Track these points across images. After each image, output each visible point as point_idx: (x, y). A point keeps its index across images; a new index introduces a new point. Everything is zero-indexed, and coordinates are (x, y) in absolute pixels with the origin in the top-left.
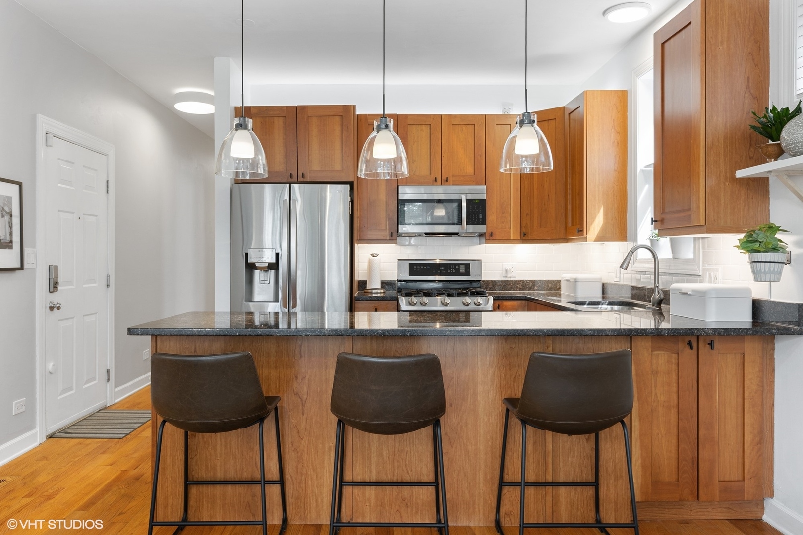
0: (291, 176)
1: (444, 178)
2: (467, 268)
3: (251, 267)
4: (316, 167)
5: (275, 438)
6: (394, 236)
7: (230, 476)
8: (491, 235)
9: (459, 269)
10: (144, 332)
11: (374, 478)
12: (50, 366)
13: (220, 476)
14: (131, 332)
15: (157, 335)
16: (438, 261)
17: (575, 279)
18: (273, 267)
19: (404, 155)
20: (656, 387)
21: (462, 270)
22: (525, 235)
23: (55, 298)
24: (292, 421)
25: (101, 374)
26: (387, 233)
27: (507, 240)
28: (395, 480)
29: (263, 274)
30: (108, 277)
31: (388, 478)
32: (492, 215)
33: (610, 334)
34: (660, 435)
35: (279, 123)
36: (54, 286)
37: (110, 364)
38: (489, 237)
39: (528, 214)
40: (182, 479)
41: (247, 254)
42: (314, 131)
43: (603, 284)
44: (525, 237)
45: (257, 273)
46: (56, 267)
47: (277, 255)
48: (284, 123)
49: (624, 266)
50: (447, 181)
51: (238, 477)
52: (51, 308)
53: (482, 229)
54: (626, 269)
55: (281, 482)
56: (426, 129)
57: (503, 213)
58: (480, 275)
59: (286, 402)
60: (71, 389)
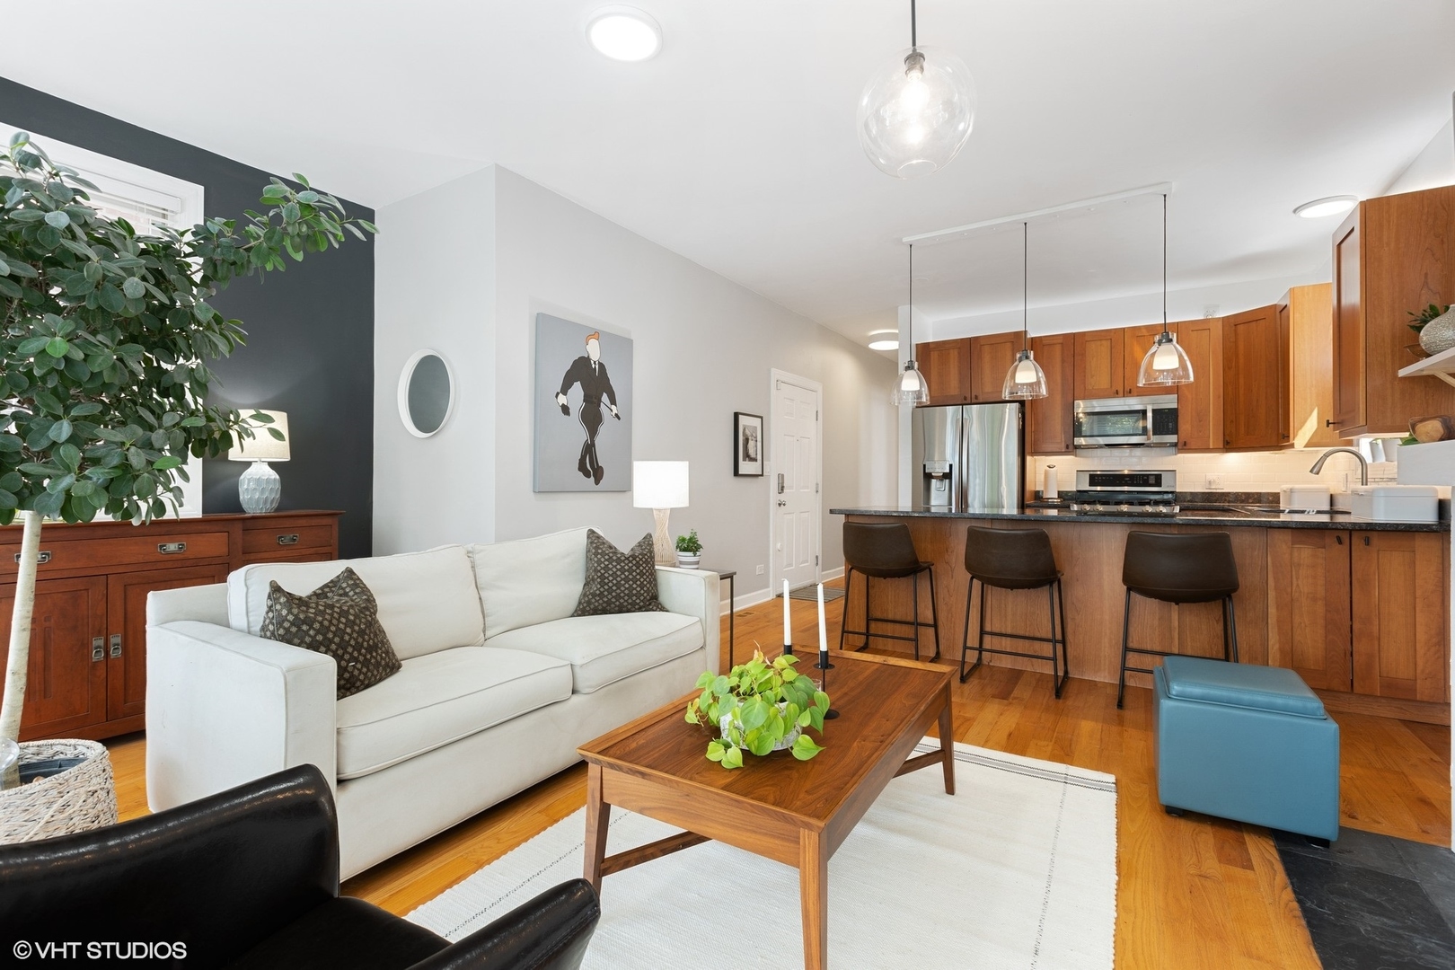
0: (965, 399)
1: (1127, 389)
2: (1158, 480)
3: (928, 477)
4: (988, 388)
5: (930, 594)
6: (1072, 449)
7: (898, 618)
8: (1185, 444)
9: (1148, 480)
10: (840, 512)
11: (1009, 632)
12: (779, 546)
13: (891, 617)
14: (832, 512)
15: (848, 514)
16: (1126, 472)
17: (1291, 489)
18: (948, 476)
19: (1043, 381)
20: (1297, 579)
21: (1152, 481)
22: (1228, 443)
23: (782, 497)
24: (943, 583)
25: (812, 561)
26: (1063, 445)
27: (1207, 450)
28: (1027, 635)
29: (938, 483)
30: (817, 484)
31: (1021, 633)
32: (1185, 425)
33: (1228, 524)
34: (1303, 625)
35: (954, 354)
36: (782, 489)
37: (819, 552)
38: (1181, 447)
39: (1232, 421)
40: (865, 617)
41: (924, 466)
42: (987, 358)
43: (1331, 496)
44: (1229, 445)
45: (934, 481)
46: (783, 475)
47: (951, 466)
48: (959, 353)
49: (1315, 470)
50: (1130, 392)
51: (904, 619)
52: (780, 505)
53: (1173, 438)
54: (1318, 474)
55: (935, 626)
56: (1106, 344)
57: (1200, 421)
58: (1174, 486)
59: (939, 568)
60: (791, 565)
